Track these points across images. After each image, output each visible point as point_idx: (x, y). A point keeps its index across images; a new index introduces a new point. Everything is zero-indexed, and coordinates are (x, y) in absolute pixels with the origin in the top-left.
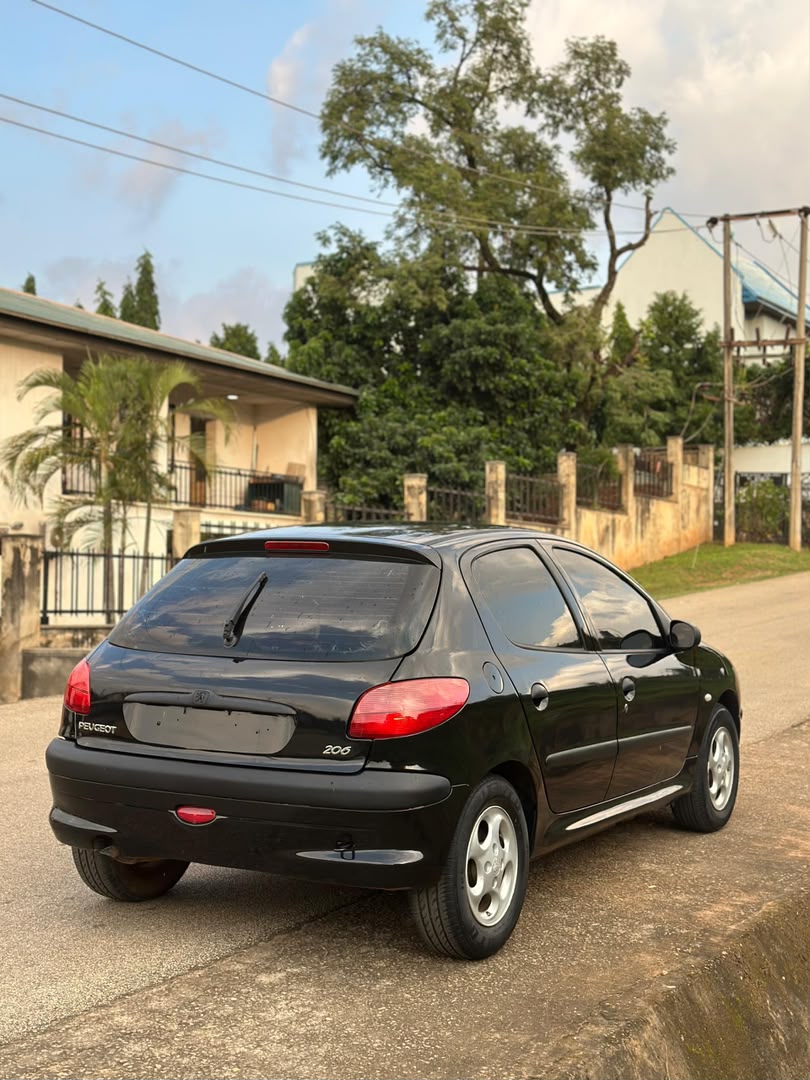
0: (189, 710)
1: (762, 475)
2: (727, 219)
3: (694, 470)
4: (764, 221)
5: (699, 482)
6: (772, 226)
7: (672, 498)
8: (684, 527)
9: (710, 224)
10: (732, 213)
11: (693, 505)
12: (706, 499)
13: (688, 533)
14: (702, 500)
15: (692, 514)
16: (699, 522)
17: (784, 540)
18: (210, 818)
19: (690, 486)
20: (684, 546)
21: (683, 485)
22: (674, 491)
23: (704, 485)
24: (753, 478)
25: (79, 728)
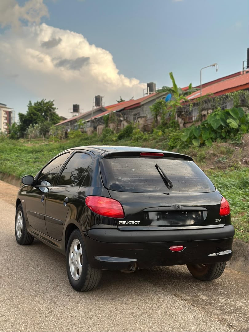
25: (120, 223)
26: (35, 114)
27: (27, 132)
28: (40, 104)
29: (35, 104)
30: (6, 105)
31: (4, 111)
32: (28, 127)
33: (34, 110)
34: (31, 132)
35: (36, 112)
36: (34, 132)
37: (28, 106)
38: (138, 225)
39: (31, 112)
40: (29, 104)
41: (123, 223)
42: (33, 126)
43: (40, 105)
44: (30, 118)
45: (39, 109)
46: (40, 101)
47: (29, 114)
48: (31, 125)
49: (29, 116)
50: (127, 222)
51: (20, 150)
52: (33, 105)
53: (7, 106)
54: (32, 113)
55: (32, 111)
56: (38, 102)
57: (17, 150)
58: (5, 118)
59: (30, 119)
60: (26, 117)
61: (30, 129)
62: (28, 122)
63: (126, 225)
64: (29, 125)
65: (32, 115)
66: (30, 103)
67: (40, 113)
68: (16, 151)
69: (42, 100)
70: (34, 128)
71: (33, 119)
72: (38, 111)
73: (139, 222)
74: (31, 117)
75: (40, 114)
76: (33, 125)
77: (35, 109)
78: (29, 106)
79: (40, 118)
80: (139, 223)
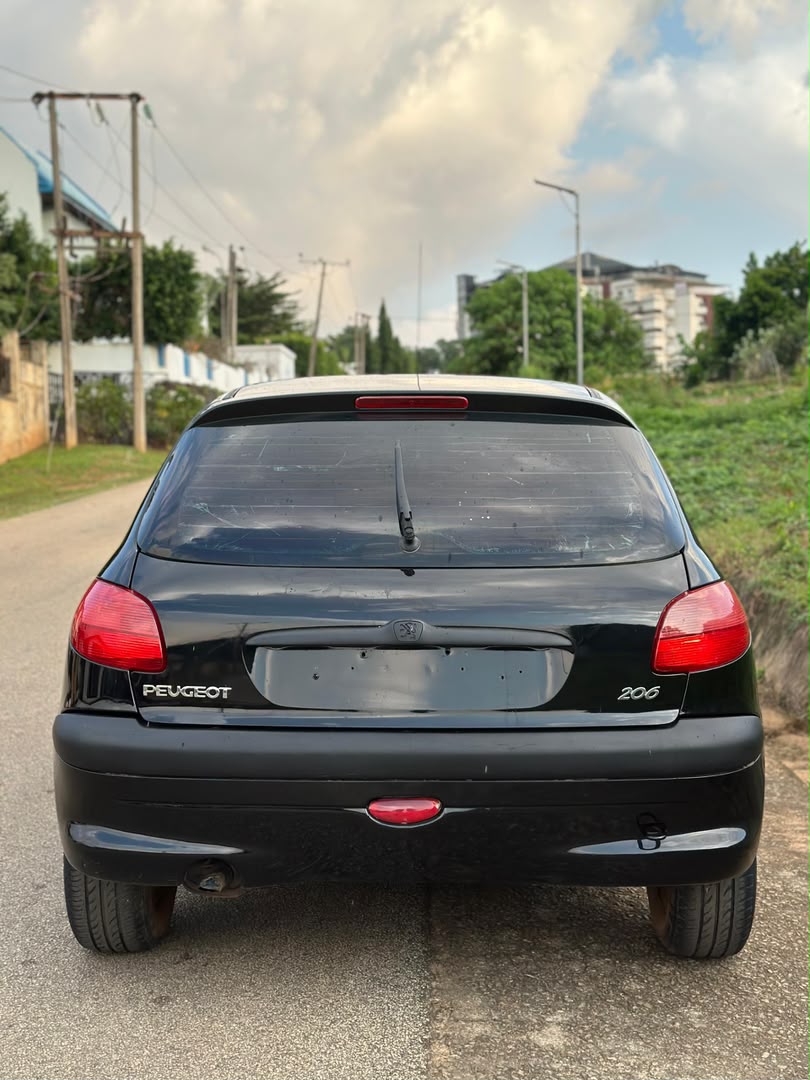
0: (369, 652)
1: (94, 374)
2: (51, 96)
3: (30, 367)
4: (93, 102)
5: (35, 380)
6: (99, 110)
7: (11, 396)
8: (24, 428)
9: (36, 100)
10: (57, 91)
11: (31, 403)
12: (42, 397)
13: (27, 435)
14: (39, 399)
15: (31, 415)
16: (38, 422)
17: (129, 441)
18: (435, 813)
19: (27, 384)
20: (25, 448)
21: (21, 382)
22: (13, 388)
23: (39, 383)
24: (85, 377)
25: (145, 694)
26: (765, 297)
27: (738, 359)
28: (787, 258)
29: (769, 262)
30: (703, 276)
31: (698, 296)
32: (740, 342)
33: (762, 283)
34: (751, 357)
35: (768, 288)
36: (758, 356)
37: (744, 272)
38: (219, 703)
39: (752, 290)
40: (748, 265)
41: (158, 694)
42: (756, 337)
43: (784, 263)
44: (750, 309)
45: (781, 276)
46: (784, 250)
47: (746, 296)
48: (750, 333)
49: (748, 305)
50: (174, 690)
51: (667, 418)
52: (761, 264)
53: (709, 280)
54: (758, 293)
55: (755, 285)
56: (777, 255)
57: (655, 421)
58: (700, 319)
59: (751, 314)
60: (736, 308)
61: (745, 349)
62: (742, 325)
63: (168, 701)
64: (745, 334)
65: (756, 299)
66: (753, 261)
67: (784, 289)
68: (654, 425)
69: (791, 244)
70: (760, 346)
71: (760, 314)
72: (778, 283)
73: (226, 689)
74: (755, 308)
75: (784, 294)
76: (756, 332)
77: (766, 277)
78: (747, 270)
79: (783, 309)
80: (225, 696)
